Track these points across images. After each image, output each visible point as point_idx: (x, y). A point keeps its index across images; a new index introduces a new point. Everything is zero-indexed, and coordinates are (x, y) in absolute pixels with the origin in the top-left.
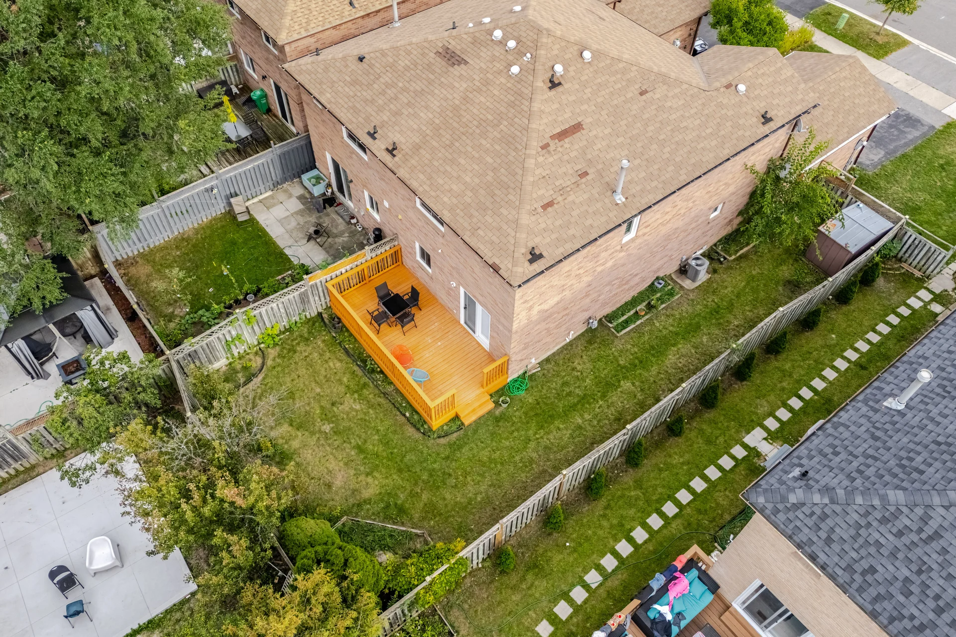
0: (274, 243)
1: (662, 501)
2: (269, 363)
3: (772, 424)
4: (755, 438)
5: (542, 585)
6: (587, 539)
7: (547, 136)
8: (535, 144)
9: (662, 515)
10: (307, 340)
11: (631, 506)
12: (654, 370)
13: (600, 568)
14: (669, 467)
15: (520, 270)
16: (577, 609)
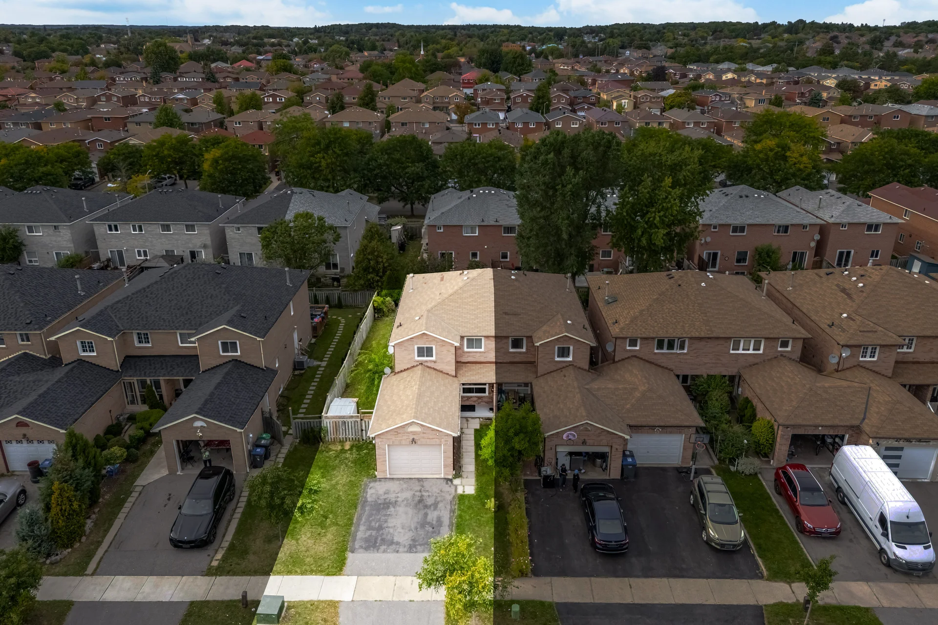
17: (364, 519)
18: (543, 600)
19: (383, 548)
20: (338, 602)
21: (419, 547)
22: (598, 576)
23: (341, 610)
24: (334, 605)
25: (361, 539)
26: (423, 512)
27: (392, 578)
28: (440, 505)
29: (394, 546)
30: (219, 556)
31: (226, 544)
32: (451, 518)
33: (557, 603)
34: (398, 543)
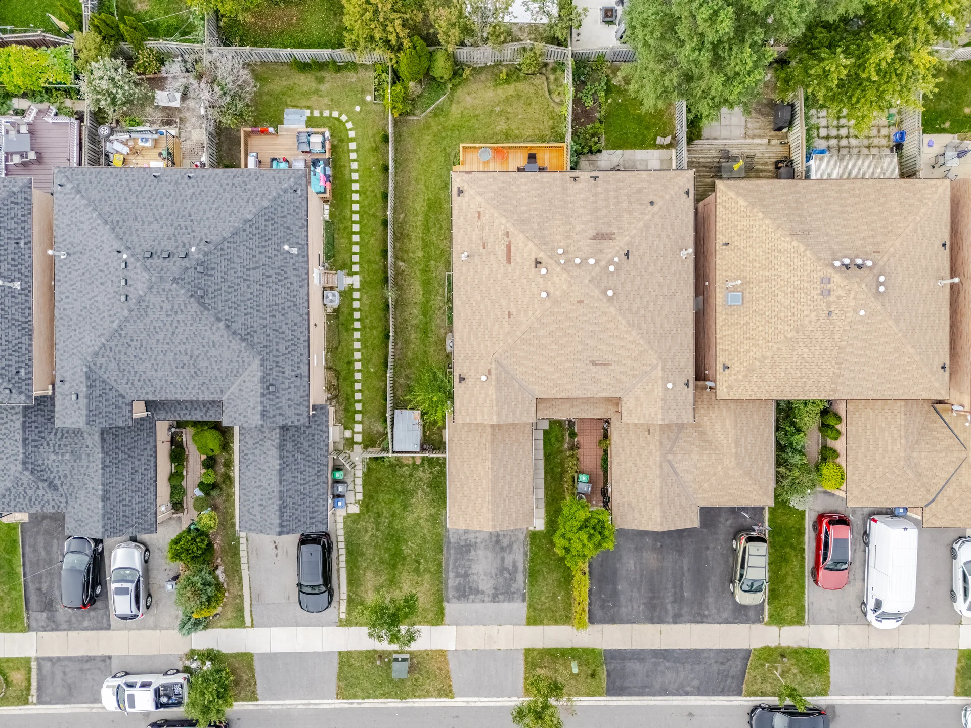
0: (631, 148)
1: (361, 217)
2: (553, 104)
3: (356, 295)
4: (356, 281)
5: (366, 146)
6: (370, 177)
7: (512, 240)
8: (512, 230)
9: (356, 213)
10: (553, 128)
11: (369, 204)
12: (418, 273)
13: (356, 171)
14: (372, 235)
15: (458, 180)
16: (349, 151)
17: (451, 566)
18: (595, 647)
19: (472, 597)
20: (446, 651)
21: (500, 596)
22: (638, 623)
23: (449, 657)
24: (442, 653)
25: (452, 587)
26: (499, 556)
27: (482, 628)
28: (515, 546)
29: (480, 596)
30: (343, 607)
31: (344, 596)
32: (525, 561)
33: (605, 650)
34: (483, 592)
